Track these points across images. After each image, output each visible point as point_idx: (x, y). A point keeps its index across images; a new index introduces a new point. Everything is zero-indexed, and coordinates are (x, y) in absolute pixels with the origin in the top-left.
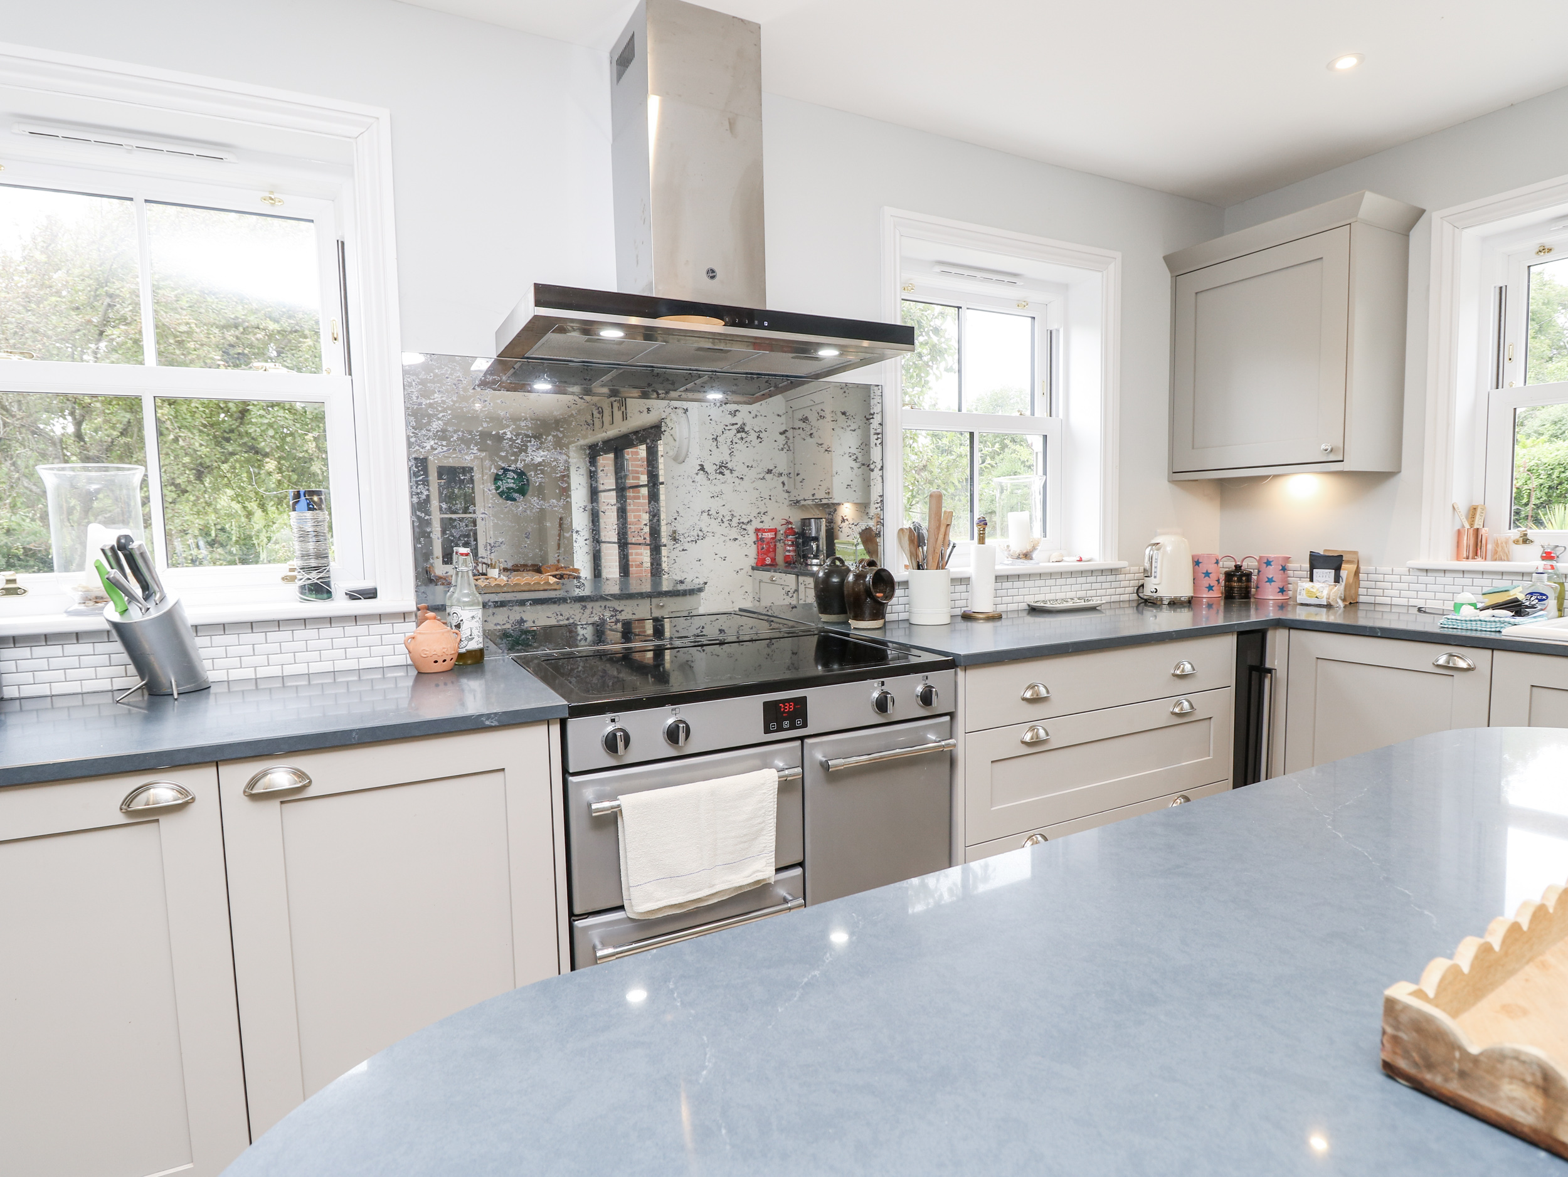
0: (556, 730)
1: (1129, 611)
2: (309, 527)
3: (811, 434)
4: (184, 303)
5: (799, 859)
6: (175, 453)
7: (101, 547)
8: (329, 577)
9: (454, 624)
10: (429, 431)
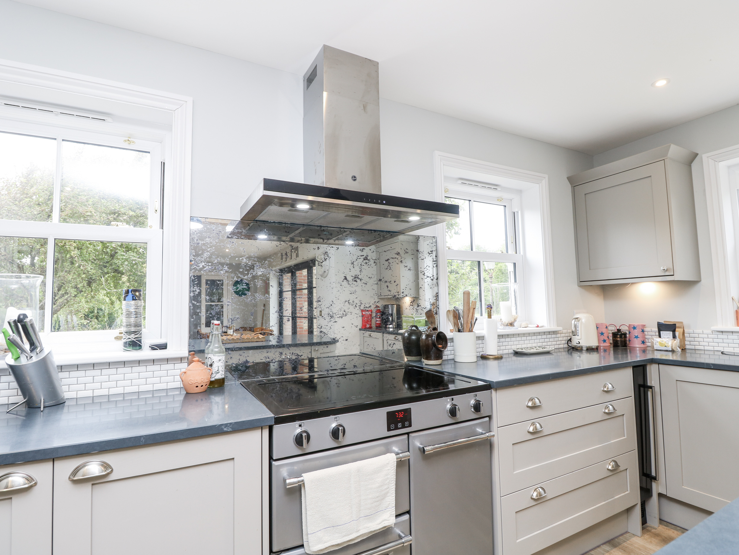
0: (266, 432)
1: (564, 353)
2: (132, 310)
3: (401, 261)
4: (90, 202)
5: (407, 509)
6: (79, 273)
7: (8, 320)
8: (141, 337)
9: (209, 364)
10: (202, 258)
